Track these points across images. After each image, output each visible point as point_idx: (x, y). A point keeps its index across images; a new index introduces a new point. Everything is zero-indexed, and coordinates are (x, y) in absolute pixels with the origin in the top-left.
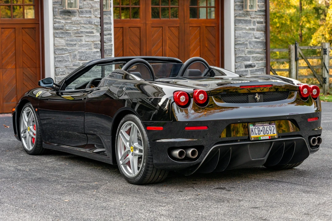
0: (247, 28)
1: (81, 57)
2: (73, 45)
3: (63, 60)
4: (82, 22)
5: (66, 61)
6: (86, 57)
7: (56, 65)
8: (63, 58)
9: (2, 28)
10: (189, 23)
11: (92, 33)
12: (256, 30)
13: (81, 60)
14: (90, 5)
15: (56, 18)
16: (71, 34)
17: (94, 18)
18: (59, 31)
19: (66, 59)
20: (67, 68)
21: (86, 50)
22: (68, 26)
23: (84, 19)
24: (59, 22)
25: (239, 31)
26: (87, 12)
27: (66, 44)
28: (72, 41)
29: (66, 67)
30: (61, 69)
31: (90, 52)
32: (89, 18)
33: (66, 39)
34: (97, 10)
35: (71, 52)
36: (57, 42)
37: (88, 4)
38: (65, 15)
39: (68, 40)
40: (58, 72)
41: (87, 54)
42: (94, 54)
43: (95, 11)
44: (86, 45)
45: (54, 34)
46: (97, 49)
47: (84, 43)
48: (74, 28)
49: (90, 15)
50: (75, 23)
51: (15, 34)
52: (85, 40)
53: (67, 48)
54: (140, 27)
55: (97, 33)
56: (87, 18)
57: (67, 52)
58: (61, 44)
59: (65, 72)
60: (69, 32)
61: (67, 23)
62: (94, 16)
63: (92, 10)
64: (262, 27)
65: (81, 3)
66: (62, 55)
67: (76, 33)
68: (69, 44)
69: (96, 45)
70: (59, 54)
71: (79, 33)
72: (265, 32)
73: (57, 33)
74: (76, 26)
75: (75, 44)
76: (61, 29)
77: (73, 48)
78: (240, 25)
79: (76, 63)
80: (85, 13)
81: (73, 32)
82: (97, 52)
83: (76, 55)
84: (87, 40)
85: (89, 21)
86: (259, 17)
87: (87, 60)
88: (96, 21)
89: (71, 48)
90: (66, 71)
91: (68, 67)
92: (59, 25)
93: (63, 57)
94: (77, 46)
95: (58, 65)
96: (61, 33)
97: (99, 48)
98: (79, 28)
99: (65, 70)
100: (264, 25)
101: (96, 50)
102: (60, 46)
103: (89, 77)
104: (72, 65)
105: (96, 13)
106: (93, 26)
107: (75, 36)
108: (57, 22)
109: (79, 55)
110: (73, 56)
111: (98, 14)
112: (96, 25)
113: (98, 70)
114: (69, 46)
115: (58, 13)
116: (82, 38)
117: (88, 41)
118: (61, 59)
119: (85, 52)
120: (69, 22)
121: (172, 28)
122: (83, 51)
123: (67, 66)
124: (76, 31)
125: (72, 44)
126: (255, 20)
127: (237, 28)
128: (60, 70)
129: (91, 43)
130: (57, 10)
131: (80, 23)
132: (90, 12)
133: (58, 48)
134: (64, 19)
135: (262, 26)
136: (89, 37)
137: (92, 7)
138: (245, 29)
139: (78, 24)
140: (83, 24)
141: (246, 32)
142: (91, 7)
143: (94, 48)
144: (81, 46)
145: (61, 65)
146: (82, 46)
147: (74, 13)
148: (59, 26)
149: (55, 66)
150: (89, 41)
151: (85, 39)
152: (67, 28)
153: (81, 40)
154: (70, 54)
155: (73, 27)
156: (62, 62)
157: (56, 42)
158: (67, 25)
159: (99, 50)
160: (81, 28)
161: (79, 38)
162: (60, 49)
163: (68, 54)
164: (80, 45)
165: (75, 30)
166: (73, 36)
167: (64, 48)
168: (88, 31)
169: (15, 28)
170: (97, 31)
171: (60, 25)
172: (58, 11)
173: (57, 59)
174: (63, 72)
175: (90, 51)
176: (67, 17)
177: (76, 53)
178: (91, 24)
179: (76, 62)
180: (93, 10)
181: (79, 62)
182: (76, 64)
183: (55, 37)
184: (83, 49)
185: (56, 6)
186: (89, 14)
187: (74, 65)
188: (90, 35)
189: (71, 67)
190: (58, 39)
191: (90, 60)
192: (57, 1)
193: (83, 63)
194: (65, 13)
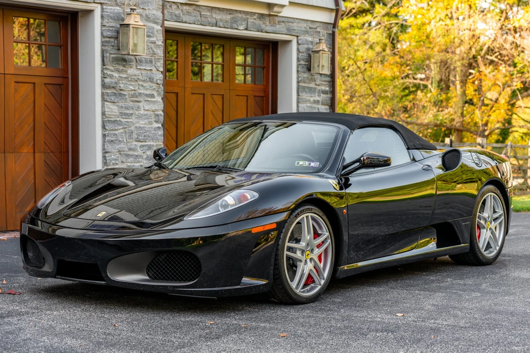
0: (312, 99)
2: (129, 116)
3: (116, 140)
4: (140, 77)
5: (120, 141)
6: (144, 136)
7: (106, 147)
8: (115, 137)
10: (235, 90)
11: (152, 96)
12: (320, 103)
13: (139, 141)
14: (151, 51)
15: (106, 69)
16: (127, 97)
17: (156, 73)
18: (111, 91)
19: (121, 139)
21: (145, 124)
22: (122, 83)
23: (144, 72)
24: (111, 76)
25: (303, 104)
26: (146, 61)
27: (120, 113)
28: (127, 108)
29: (119, 151)
30: (114, 155)
31: (149, 128)
32: (149, 72)
33: (120, 105)
34: (159, 59)
35: (126, 126)
36: (109, 110)
37: (149, 49)
38: (119, 64)
39: (122, 107)
40: (109, 159)
41: (146, 132)
42: (155, 132)
43: (157, 61)
44: (146, 117)
45: (103, 94)
46: (159, 123)
47: (142, 112)
48: (131, 87)
49: (151, 66)
50: (132, 79)
52: (144, 107)
53: (122, 120)
54: (177, 93)
55: (158, 97)
56: (147, 71)
57: (121, 127)
58: (113, 113)
59: (118, 160)
60: (124, 93)
61: (121, 77)
62: (156, 69)
63: (153, 58)
64: (327, 99)
66: (114, 132)
67: (133, 96)
68: (124, 113)
69: (157, 117)
70: (111, 130)
71: (136, 95)
72: (330, 106)
73: (108, 94)
74: (133, 83)
75: (132, 114)
76: (113, 87)
77: (129, 120)
78: (303, 94)
79: (132, 145)
80: (144, 63)
81: (129, 94)
82: (159, 128)
83: (132, 132)
84: (147, 109)
85: (149, 76)
86: (325, 85)
87: (146, 142)
88: (157, 78)
89: (126, 120)
91: (122, 153)
92: (111, 80)
93: (116, 135)
94: (133, 117)
95: (110, 147)
96: (114, 94)
97: (160, 122)
98: (137, 88)
99: (118, 157)
100: (329, 96)
101: (157, 125)
102: (112, 116)
104: (127, 149)
105: (159, 64)
106: (155, 86)
107: (131, 101)
108: (108, 76)
109: (136, 132)
110: (128, 134)
111: (161, 66)
112: (158, 84)
114: (124, 117)
115: (110, 60)
116: (139, 104)
117: (148, 110)
118: (114, 139)
119: (144, 127)
120: (125, 76)
121: (215, 96)
122: (142, 126)
123: (121, 150)
124: (133, 92)
125: (127, 114)
126: (320, 88)
127: (301, 99)
128: (111, 156)
129: (152, 112)
130: (108, 55)
131: (138, 79)
132: (151, 62)
133: (110, 119)
134: (118, 71)
135: (327, 97)
136: (148, 102)
137: (154, 54)
138: (309, 100)
139: (136, 81)
140: (142, 81)
141: (311, 106)
142: (152, 54)
143: (155, 121)
144: (139, 117)
145: (113, 148)
147: (131, 62)
148: (112, 82)
149: (103, 149)
150: (150, 110)
152: (122, 86)
153: (139, 108)
154: (125, 130)
155: (130, 84)
156: (115, 143)
157: (106, 110)
158: (121, 82)
159: (160, 125)
160: (139, 88)
161: (137, 103)
162: (112, 122)
163: (122, 131)
164: (138, 115)
165: (132, 90)
166: (129, 100)
167: (118, 119)
168: (148, 92)
169: (34, 83)
170: (158, 94)
171: (113, 80)
172: (110, 56)
173: (109, 138)
174: (116, 160)
175: (150, 126)
176: (121, 68)
177: (132, 128)
178: (152, 82)
179: (133, 143)
180: (155, 59)
181: (136, 143)
182: (132, 147)
183: (104, 100)
184: (142, 123)
186: (149, 65)
187: (130, 149)
188: (150, 99)
189: (125, 152)
190: (109, 103)
191: (150, 141)
192: (108, 40)
193: (142, 146)
194: (119, 60)
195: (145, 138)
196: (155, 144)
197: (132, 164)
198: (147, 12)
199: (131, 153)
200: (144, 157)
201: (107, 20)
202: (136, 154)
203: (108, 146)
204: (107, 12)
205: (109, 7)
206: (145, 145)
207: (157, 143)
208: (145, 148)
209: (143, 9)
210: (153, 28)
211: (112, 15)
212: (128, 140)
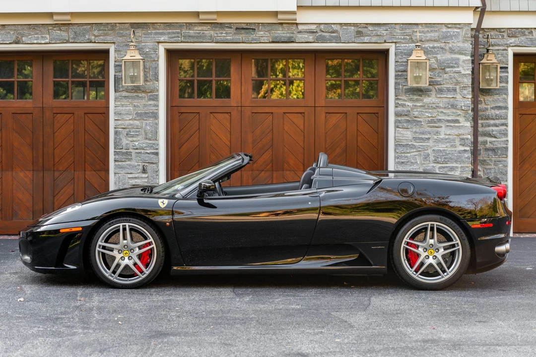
1: (438, 158)
2: (425, 140)
3: (408, 162)
4: (441, 105)
5: (412, 162)
6: (445, 158)
8: (407, 159)
9: (326, 113)
11: (457, 121)
13: (438, 163)
14: (454, 80)
15: (398, 99)
16: (422, 123)
17: (461, 100)
18: (403, 118)
19: (413, 161)
21: (446, 147)
22: (417, 111)
23: (445, 100)
24: (403, 105)
26: (449, 90)
27: (414, 138)
28: (423, 133)
31: (452, 151)
32: (452, 100)
33: (414, 131)
34: (465, 87)
35: (420, 149)
36: (399, 135)
37: (451, 79)
38: (413, 94)
39: (416, 132)
41: (447, 154)
42: (460, 154)
43: (462, 89)
44: (447, 140)
45: (395, 122)
46: (466, 146)
47: (442, 136)
48: (427, 114)
49: (454, 94)
50: (429, 106)
51: (346, 122)
53: (415, 144)
55: (465, 123)
56: (448, 99)
57: (415, 150)
58: (405, 138)
60: (419, 120)
61: (416, 106)
62: (461, 97)
63: (458, 87)
65: (441, 76)
66: (406, 155)
67: (429, 122)
68: (419, 138)
69: (463, 141)
70: (401, 153)
71: (435, 121)
73: (400, 122)
74: (430, 111)
75: (429, 139)
76: (406, 115)
77: (424, 144)
79: (428, 166)
80: (445, 91)
81: (425, 121)
82: (465, 151)
83: (428, 155)
84: (448, 133)
85: (452, 104)
87: (447, 163)
88: (463, 105)
89: (421, 144)
92: (402, 109)
93: (407, 157)
94: (431, 141)
95: (400, 168)
96: (406, 121)
97: (468, 145)
98: (435, 115)
101: (462, 148)
102: (403, 141)
104: (421, 170)
105: (465, 92)
106: (459, 112)
107: (428, 126)
108: (400, 105)
109: (433, 155)
110: (424, 156)
111: (468, 94)
112: (463, 110)
114: (418, 141)
115: (402, 91)
116: (439, 129)
117: (450, 135)
118: (405, 161)
119: (444, 150)
120: (420, 105)
122: (441, 149)
123: (413, 170)
124: (429, 119)
125: (422, 139)
129: (455, 137)
130: (401, 87)
131: (438, 107)
132: (455, 90)
133: (401, 143)
134: (411, 100)
136: (451, 128)
137: (458, 83)
139: (434, 108)
140: (442, 108)
142: (456, 83)
143: (460, 145)
144: (438, 141)
146: (440, 141)
147: (428, 92)
148: (403, 111)
150: (452, 135)
151: (444, 132)
152: (416, 113)
153: (438, 133)
154: (420, 152)
155: (426, 112)
156: (407, 164)
158: (415, 110)
159: (468, 148)
160: (438, 115)
161: (435, 129)
162: (404, 146)
163: (416, 153)
164: (436, 139)
165: (429, 117)
166: (426, 126)
167: (410, 143)
168: (450, 118)
169: (346, 113)
170: (465, 120)
171: (405, 109)
172: (402, 88)
173: (399, 160)
175: (453, 149)
176: (416, 98)
177: (430, 151)
178: (455, 108)
180: (460, 87)
181: (435, 165)
183: (397, 127)
184: (442, 147)
185: (399, 81)
186: (452, 93)
188: (452, 125)
190: (400, 129)
191: (453, 163)
192: (400, 73)
193: (440, 168)
194: (414, 91)
195: (446, 160)
196: (460, 166)
198: (451, 45)
201: (400, 57)
203: (398, 167)
204: (400, 49)
205: (403, 45)
206: (447, 167)
207: (462, 165)
209: (445, 42)
210: (458, 59)
211: (405, 51)
212: (423, 162)
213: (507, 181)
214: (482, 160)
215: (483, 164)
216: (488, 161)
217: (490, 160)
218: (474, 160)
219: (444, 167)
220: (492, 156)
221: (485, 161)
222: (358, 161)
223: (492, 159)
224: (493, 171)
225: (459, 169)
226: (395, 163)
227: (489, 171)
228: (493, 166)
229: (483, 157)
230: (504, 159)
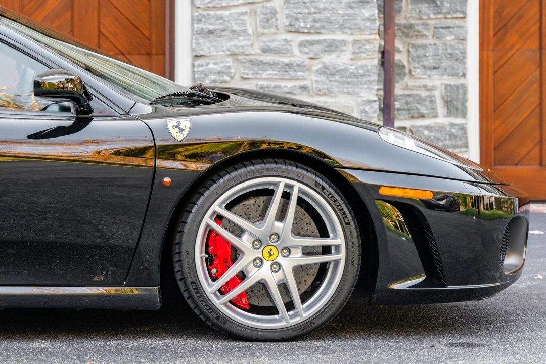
1: (297, 19)
3: (224, 30)
5: (234, 31)
6: (315, 21)
7: (194, 45)
8: (221, 24)
13: (297, 32)
19: (236, 28)
20: (238, 60)
29: (233, 54)
30: (215, 64)
31: (332, 2)
40: (201, 72)
41: (320, 11)
42: (351, 11)
57: (241, 1)
59: (228, 74)
66: (219, 12)
70: (208, 8)
79: (273, 41)
82: (363, 1)
83: (274, 13)
87: (319, 33)
90: (233, 71)
91: (240, 57)
93: (221, 18)
95: (205, 46)
99: (229, 67)
103: (324, 94)
104: (257, 49)
109: (287, 12)
110: (262, 16)
113: (362, 67)
118: (216, 27)
119: (313, 2)
123: (237, 51)
128: (208, 64)
145: (216, 47)
149: (193, 50)
154: (252, 7)
156: (220, 36)
163: (245, 9)
173: (201, 26)
174: (219, 73)
177: (277, 3)
179: (275, 37)
181: (289, 37)
182: (274, 45)
187: (265, 51)
189: (253, 58)
191: (333, 32)
193: (302, 45)
195: (317, 25)
196: (350, 39)
197: (273, 84)
199: (268, 58)
200: (315, 68)
202: (286, 60)
203: (198, 44)
206: (319, 42)
207: (357, 37)
208: (316, 48)
212: (260, 30)
213: (464, 75)
214: (405, 27)
215: (407, 36)
216: (420, 28)
217: (423, 24)
218: (384, 25)
219: (312, 43)
220: (428, 15)
221: (411, 27)
222: (103, 30)
223: (430, 22)
224: (430, 51)
225: (350, 48)
226: (193, 34)
227: (421, 52)
228: (430, 41)
229: (406, 18)
230: (457, 22)
